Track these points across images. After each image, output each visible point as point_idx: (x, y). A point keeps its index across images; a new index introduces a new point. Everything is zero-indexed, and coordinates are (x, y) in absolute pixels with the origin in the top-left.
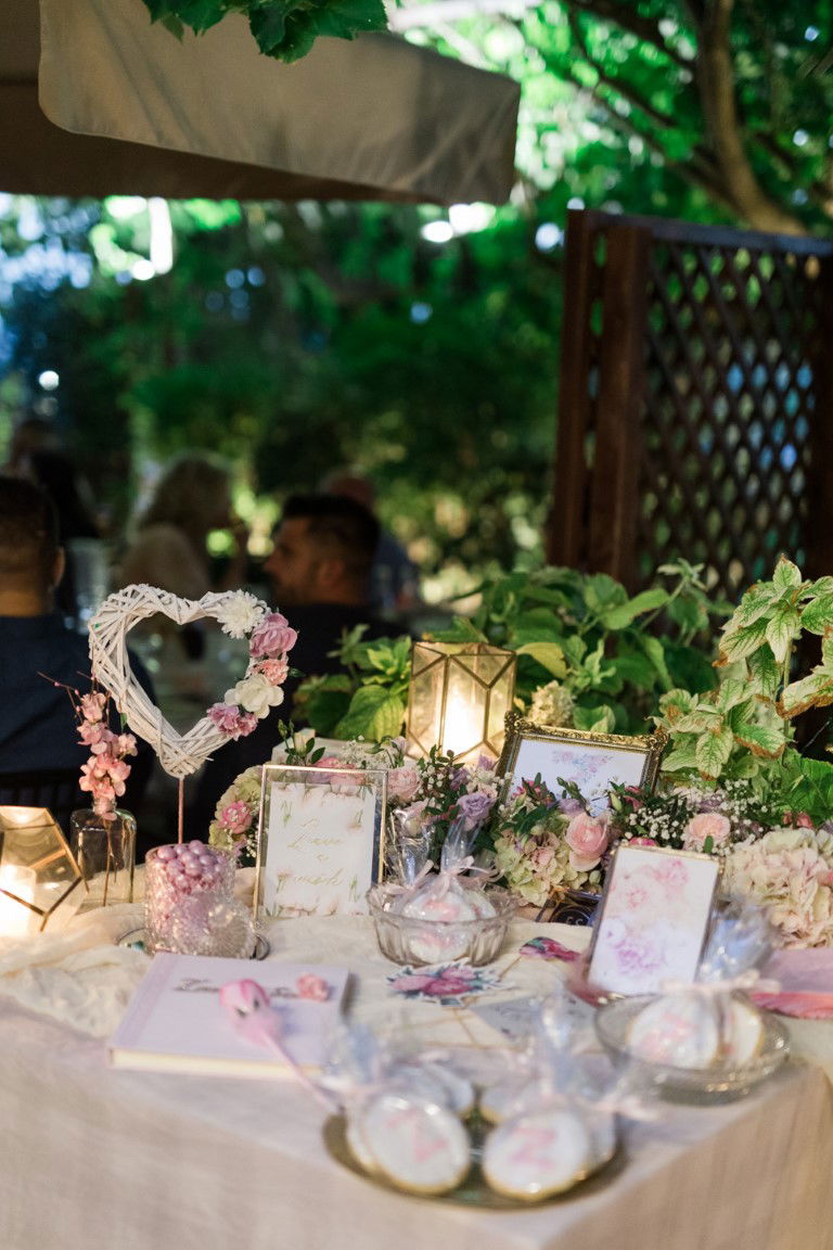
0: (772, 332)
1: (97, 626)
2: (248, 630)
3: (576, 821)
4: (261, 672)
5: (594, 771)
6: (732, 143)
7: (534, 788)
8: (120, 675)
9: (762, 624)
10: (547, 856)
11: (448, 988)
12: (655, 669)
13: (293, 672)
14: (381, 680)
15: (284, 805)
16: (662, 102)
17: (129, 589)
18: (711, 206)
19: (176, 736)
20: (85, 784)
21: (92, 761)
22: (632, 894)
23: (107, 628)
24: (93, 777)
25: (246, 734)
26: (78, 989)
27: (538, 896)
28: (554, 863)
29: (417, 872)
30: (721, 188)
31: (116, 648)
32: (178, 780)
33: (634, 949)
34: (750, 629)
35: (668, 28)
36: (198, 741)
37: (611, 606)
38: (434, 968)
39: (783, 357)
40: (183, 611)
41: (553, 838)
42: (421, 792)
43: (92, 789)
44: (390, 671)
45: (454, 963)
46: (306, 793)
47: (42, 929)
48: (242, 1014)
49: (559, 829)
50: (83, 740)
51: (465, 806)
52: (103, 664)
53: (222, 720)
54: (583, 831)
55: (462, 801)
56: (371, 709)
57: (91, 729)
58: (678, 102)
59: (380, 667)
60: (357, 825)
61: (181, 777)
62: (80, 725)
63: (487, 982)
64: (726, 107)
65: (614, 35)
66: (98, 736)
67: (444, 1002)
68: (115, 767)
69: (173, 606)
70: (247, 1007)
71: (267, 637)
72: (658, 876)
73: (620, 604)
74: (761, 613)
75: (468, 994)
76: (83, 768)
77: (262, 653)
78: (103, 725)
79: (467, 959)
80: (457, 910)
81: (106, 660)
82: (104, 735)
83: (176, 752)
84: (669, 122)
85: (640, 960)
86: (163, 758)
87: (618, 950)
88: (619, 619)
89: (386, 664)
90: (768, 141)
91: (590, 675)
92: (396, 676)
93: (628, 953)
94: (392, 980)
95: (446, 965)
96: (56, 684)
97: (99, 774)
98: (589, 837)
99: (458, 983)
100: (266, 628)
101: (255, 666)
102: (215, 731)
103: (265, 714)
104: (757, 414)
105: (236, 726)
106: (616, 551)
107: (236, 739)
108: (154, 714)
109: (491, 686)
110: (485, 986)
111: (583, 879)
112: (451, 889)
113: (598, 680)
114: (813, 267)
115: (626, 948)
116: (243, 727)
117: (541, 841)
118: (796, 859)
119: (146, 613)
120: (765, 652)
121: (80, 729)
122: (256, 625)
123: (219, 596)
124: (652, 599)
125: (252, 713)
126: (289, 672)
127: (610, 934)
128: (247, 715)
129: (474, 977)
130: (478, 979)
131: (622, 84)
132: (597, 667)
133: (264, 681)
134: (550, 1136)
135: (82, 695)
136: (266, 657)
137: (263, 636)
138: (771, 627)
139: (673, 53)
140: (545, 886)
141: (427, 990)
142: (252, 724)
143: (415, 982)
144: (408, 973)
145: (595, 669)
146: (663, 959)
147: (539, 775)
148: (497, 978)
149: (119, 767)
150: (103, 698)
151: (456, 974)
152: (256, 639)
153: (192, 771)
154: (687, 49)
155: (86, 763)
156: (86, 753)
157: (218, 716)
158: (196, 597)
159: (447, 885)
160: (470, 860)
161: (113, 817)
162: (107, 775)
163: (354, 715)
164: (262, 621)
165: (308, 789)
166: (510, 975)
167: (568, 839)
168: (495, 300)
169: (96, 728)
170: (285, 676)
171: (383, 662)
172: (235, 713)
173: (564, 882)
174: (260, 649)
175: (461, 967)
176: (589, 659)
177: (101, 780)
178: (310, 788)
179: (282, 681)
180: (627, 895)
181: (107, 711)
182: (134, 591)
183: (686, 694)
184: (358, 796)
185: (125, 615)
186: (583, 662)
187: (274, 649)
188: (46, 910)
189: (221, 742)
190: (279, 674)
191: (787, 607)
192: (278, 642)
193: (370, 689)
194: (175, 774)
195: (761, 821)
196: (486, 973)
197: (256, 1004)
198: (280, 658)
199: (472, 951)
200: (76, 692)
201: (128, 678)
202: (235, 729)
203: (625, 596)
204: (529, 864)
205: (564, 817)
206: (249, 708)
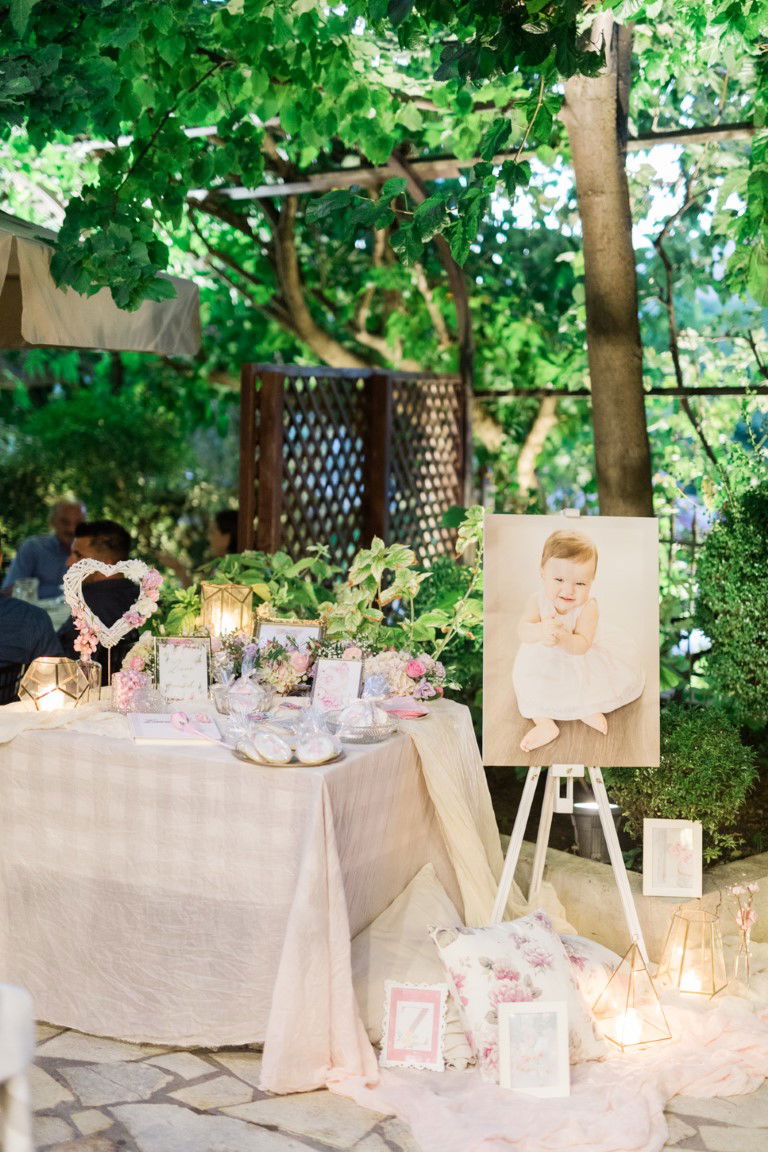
0: (341, 422)
2: (140, 578)
3: (294, 656)
4: (147, 597)
6: (297, 295)
7: (274, 643)
9: (368, 567)
10: (283, 671)
11: (256, 719)
12: (309, 596)
14: (182, 605)
15: (166, 653)
16: (249, 266)
17: (83, 561)
18: (282, 331)
19: (106, 628)
21: (79, 638)
22: (327, 677)
23: (72, 580)
24: (82, 644)
27: (282, 689)
28: (287, 673)
29: (228, 679)
30: (290, 322)
33: (329, 699)
34: (363, 569)
35: (252, 222)
37: (286, 567)
39: (347, 435)
40: (108, 571)
41: (285, 663)
42: (224, 647)
44: (186, 601)
46: (175, 648)
47: (75, 706)
48: (183, 724)
49: (287, 659)
51: (245, 651)
53: (130, 620)
54: (298, 659)
55: (243, 649)
56: (178, 619)
57: (81, 622)
58: (258, 265)
59: (182, 599)
60: (199, 661)
61: (109, 648)
63: (270, 716)
64: (293, 275)
65: (212, 221)
70: (184, 721)
71: (150, 580)
72: (336, 669)
73: (290, 566)
74: (368, 561)
75: (265, 720)
77: (147, 588)
79: (259, 710)
81: (73, 594)
83: (108, 635)
84: (256, 281)
85: (332, 703)
87: (323, 701)
88: (293, 572)
90: (318, 294)
91: (282, 599)
92: (189, 603)
97: (85, 642)
98: (301, 661)
100: (150, 576)
102: (126, 625)
103: (149, 616)
104: (335, 467)
105: (136, 621)
106: (273, 543)
109: (243, 602)
110: (270, 718)
111: (299, 680)
112: (246, 684)
113: (286, 601)
114: (360, 384)
115: (326, 699)
116: (140, 621)
117: (280, 664)
118: (391, 662)
119: (92, 572)
120: (371, 579)
122: (144, 575)
123: (125, 563)
124: (306, 563)
125: (144, 616)
127: (319, 694)
128: (142, 617)
131: (224, 256)
132: (285, 595)
133: (149, 601)
134: (320, 744)
136: (150, 589)
137: (148, 579)
138: (373, 567)
139: (256, 238)
140: (283, 683)
142: (144, 620)
145: (284, 595)
146: (343, 700)
147: (273, 638)
149: (94, 639)
151: (256, 715)
152: (144, 582)
154: (266, 235)
155: (77, 638)
156: (78, 633)
158: (114, 563)
159: (244, 682)
160: (255, 670)
162: (88, 643)
164: (148, 573)
167: (291, 662)
168: (139, 389)
169: (84, 621)
171: (183, 597)
172: (136, 616)
173: (291, 682)
174: (146, 586)
175: (257, 713)
176: (281, 591)
177: (86, 645)
178: (176, 646)
179: (157, 601)
183: (330, 604)
184: (197, 649)
186: (278, 592)
187: (154, 585)
188: (78, 696)
190: (156, 597)
191: (377, 559)
192: (156, 581)
193: (178, 610)
194: (107, 647)
195: (375, 651)
196: (268, 714)
198: (156, 590)
199: (260, 707)
203: (292, 563)
204: (276, 675)
205: (288, 654)
206: (142, 613)
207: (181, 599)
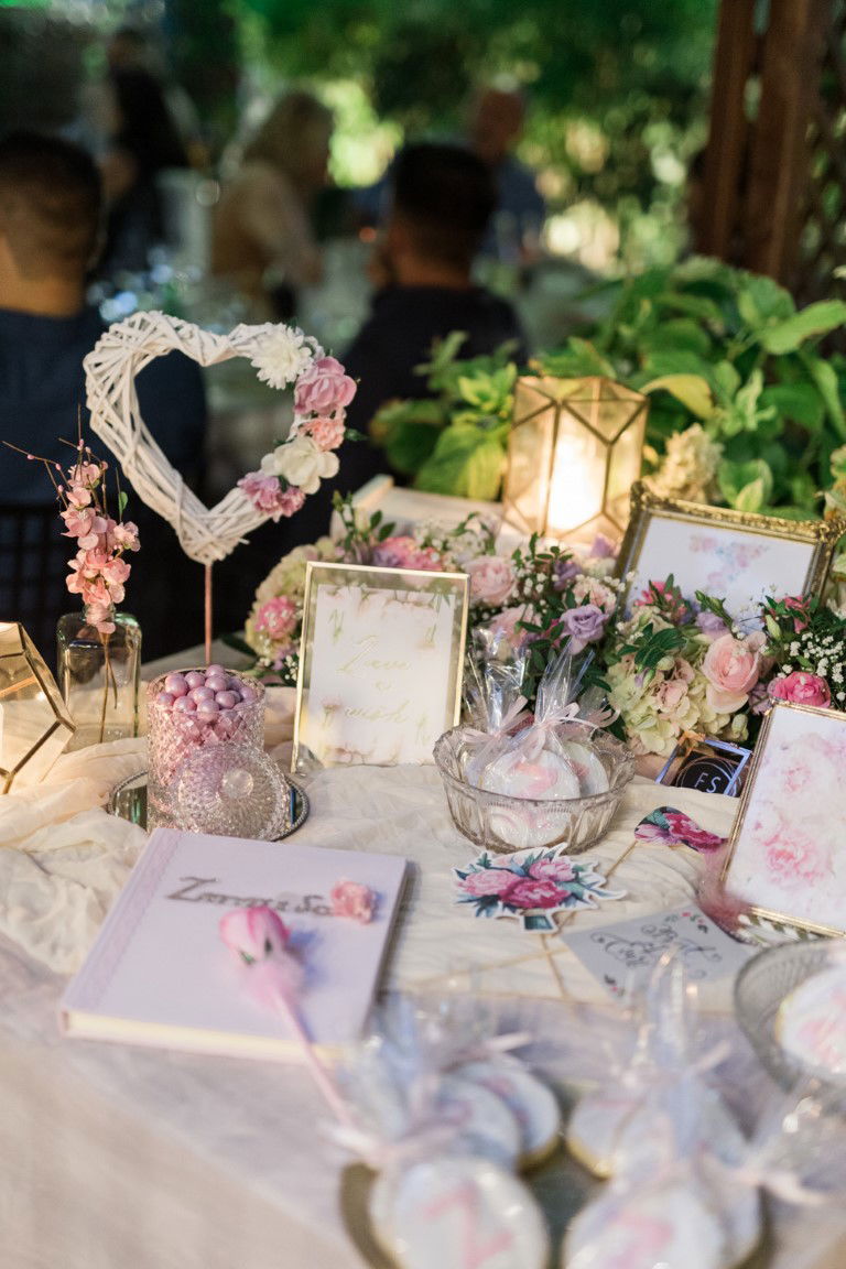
1: (97, 365)
2: (291, 379)
3: (718, 645)
4: (308, 434)
5: (744, 565)
7: (661, 595)
8: (126, 430)
10: (677, 691)
11: (536, 896)
13: (352, 434)
14: (475, 418)
15: (334, 615)
19: (200, 510)
20: (73, 585)
21: (80, 557)
22: (791, 772)
23: (110, 368)
24: (82, 577)
25: (289, 514)
26: (43, 887)
27: (665, 745)
28: (686, 703)
29: (505, 710)
31: (121, 395)
32: (202, 567)
33: (789, 849)
36: (228, 519)
37: (773, 320)
38: (521, 858)
40: (207, 348)
41: (687, 668)
42: (516, 594)
43: (82, 591)
44: (488, 406)
45: (547, 851)
46: (363, 599)
47: (6, 791)
48: (249, 961)
49: (695, 655)
50: (67, 530)
51: (572, 625)
52: (104, 415)
53: (258, 496)
54: (727, 659)
55: (568, 616)
56: (461, 455)
57: (78, 516)
59: (476, 401)
60: (429, 645)
61: (208, 563)
62: (64, 509)
63: (589, 887)
66: (86, 526)
67: (530, 923)
68: (110, 566)
69: (195, 342)
70: (255, 950)
71: (315, 389)
72: (828, 750)
73: (784, 318)
75: (563, 907)
76: (72, 564)
77: (309, 408)
78: (92, 511)
79: (564, 846)
80: (554, 776)
81: (109, 410)
82: (94, 525)
83: (200, 532)
85: (796, 865)
86: (184, 538)
87: (769, 848)
88: (783, 339)
89: (484, 397)
91: (741, 416)
92: (495, 413)
93: (780, 854)
94: (463, 876)
95: (536, 852)
96: (30, 457)
97: (90, 574)
98: (735, 668)
99: (550, 887)
100: (315, 377)
101: (301, 426)
102: (249, 507)
103: (314, 488)
105: (276, 503)
107: (277, 520)
108: (172, 481)
109: (614, 443)
110: (586, 893)
111: (724, 724)
112: (546, 747)
113: (752, 424)
115: (779, 847)
116: (285, 504)
119: (160, 350)
121: (64, 515)
122: (301, 372)
123: (255, 330)
124: (827, 315)
125: (297, 487)
126: (345, 434)
127: (758, 826)
128: (290, 490)
129: (573, 876)
130: (577, 880)
132: (752, 406)
133: (313, 446)
134: (665, 1232)
135: (65, 468)
136: (315, 416)
137: (310, 388)
140: (673, 730)
141: (508, 898)
143: (493, 883)
144: (486, 864)
145: (750, 406)
146: (829, 864)
147: (671, 578)
148: (603, 881)
149: (114, 567)
150: (96, 471)
151: (549, 870)
152: (303, 391)
153: (221, 557)
155: (74, 557)
157: (252, 490)
159: (542, 742)
160: (574, 707)
161: (110, 628)
162: (100, 576)
163: (441, 462)
164: (310, 367)
165: (366, 595)
166: (621, 872)
167: (706, 669)
169: (83, 515)
170: (340, 440)
171: (479, 395)
172: (273, 488)
174: (308, 403)
175: (556, 858)
176: (742, 395)
177: (94, 581)
178: (368, 594)
179: (336, 446)
180: (783, 772)
181: (103, 487)
182: (143, 321)
184: (430, 606)
185: (131, 352)
186: (734, 399)
187: (326, 404)
188: (10, 769)
189: (257, 520)
190: (332, 435)
192: (331, 395)
193: (462, 427)
194: (200, 559)
196: (589, 869)
197: (268, 946)
198: (333, 416)
199: (571, 834)
200: (58, 467)
201: (137, 434)
202: (275, 509)
203: (790, 306)
204: (653, 702)
205: (702, 638)
206: (293, 480)
207: (473, 399)
